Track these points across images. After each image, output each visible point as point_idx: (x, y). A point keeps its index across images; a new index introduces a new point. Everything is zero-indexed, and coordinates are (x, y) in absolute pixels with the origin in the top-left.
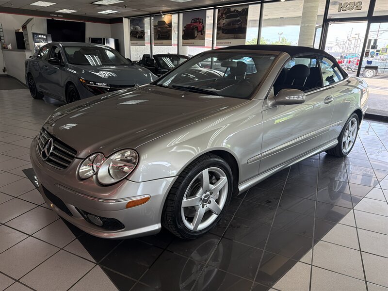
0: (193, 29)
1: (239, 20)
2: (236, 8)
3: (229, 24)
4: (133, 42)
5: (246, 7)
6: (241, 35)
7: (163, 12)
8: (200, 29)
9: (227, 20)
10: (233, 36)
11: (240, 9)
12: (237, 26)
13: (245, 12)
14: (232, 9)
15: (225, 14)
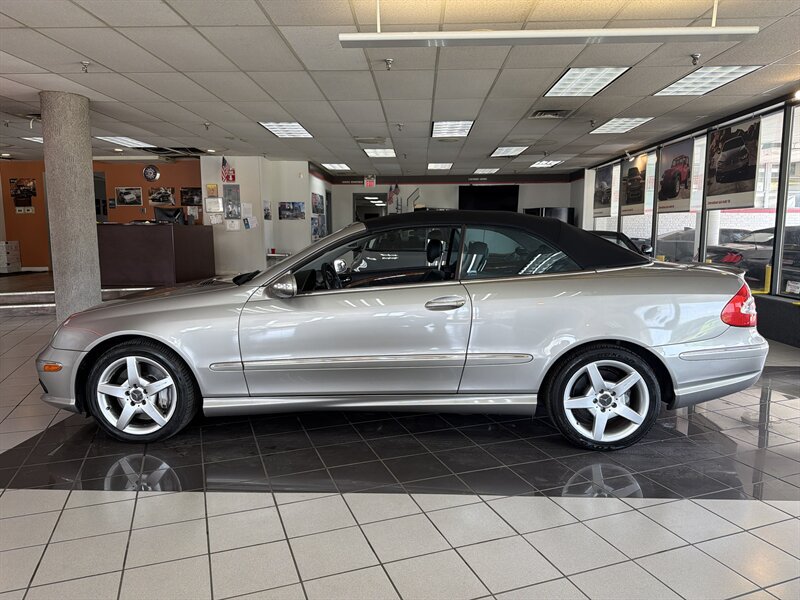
0: (674, 179)
1: (744, 151)
2: (740, 127)
3: (727, 162)
4: (598, 210)
5: (757, 121)
6: (747, 183)
7: (631, 153)
8: (683, 179)
9: (725, 153)
10: (733, 187)
11: (745, 128)
12: (741, 164)
13: (755, 132)
14: (734, 130)
15: (723, 140)
